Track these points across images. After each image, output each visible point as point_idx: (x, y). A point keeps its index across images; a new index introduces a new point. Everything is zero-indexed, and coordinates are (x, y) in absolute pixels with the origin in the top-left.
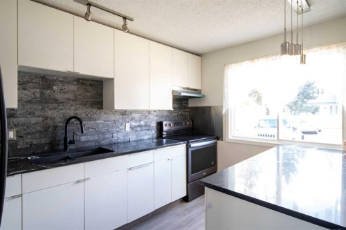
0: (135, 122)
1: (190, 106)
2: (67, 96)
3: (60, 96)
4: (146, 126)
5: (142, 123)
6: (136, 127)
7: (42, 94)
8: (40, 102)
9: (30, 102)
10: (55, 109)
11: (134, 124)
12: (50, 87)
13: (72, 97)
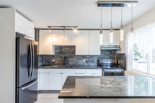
0: (88, 59)
1: (117, 53)
2: (66, 51)
3: (64, 51)
4: (92, 61)
5: (90, 60)
6: (87, 61)
7: (60, 51)
8: (60, 53)
9: (58, 53)
10: (63, 54)
11: (87, 60)
12: (62, 49)
13: (67, 51)
